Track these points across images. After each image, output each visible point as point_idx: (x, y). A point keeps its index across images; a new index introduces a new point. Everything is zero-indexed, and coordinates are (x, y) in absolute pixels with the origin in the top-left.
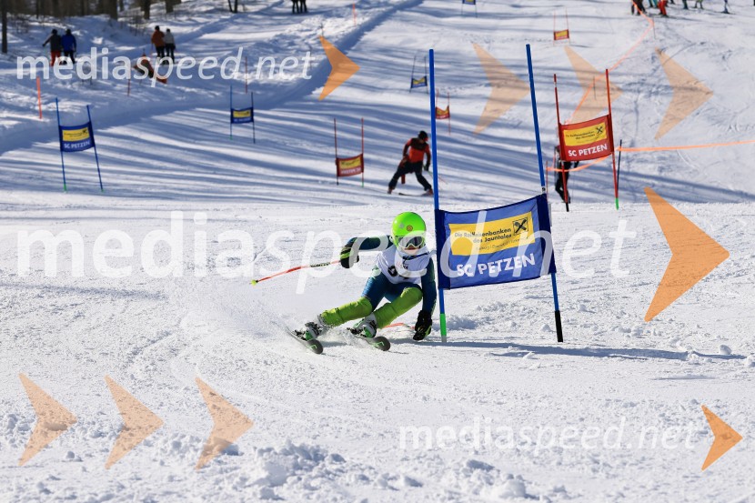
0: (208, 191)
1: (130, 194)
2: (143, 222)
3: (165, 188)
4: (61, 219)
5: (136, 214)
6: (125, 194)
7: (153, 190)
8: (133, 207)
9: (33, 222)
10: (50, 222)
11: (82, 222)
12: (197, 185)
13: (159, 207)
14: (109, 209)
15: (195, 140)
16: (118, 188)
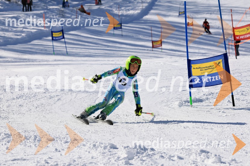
0: (106, 54)
1: (77, 55)
2: (82, 65)
3: (90, 53)
4: (53, 65)
5: (79, 62)
6: (76, 55)
7: (86, 54)
8: (78, 60)
9: (42, 66)
10: (48, 66)
11: (60, 66)
12: (101, 52)
13: (88, 60)
14: (70, 61)
15: (101, 35)
16: (73, 53)
